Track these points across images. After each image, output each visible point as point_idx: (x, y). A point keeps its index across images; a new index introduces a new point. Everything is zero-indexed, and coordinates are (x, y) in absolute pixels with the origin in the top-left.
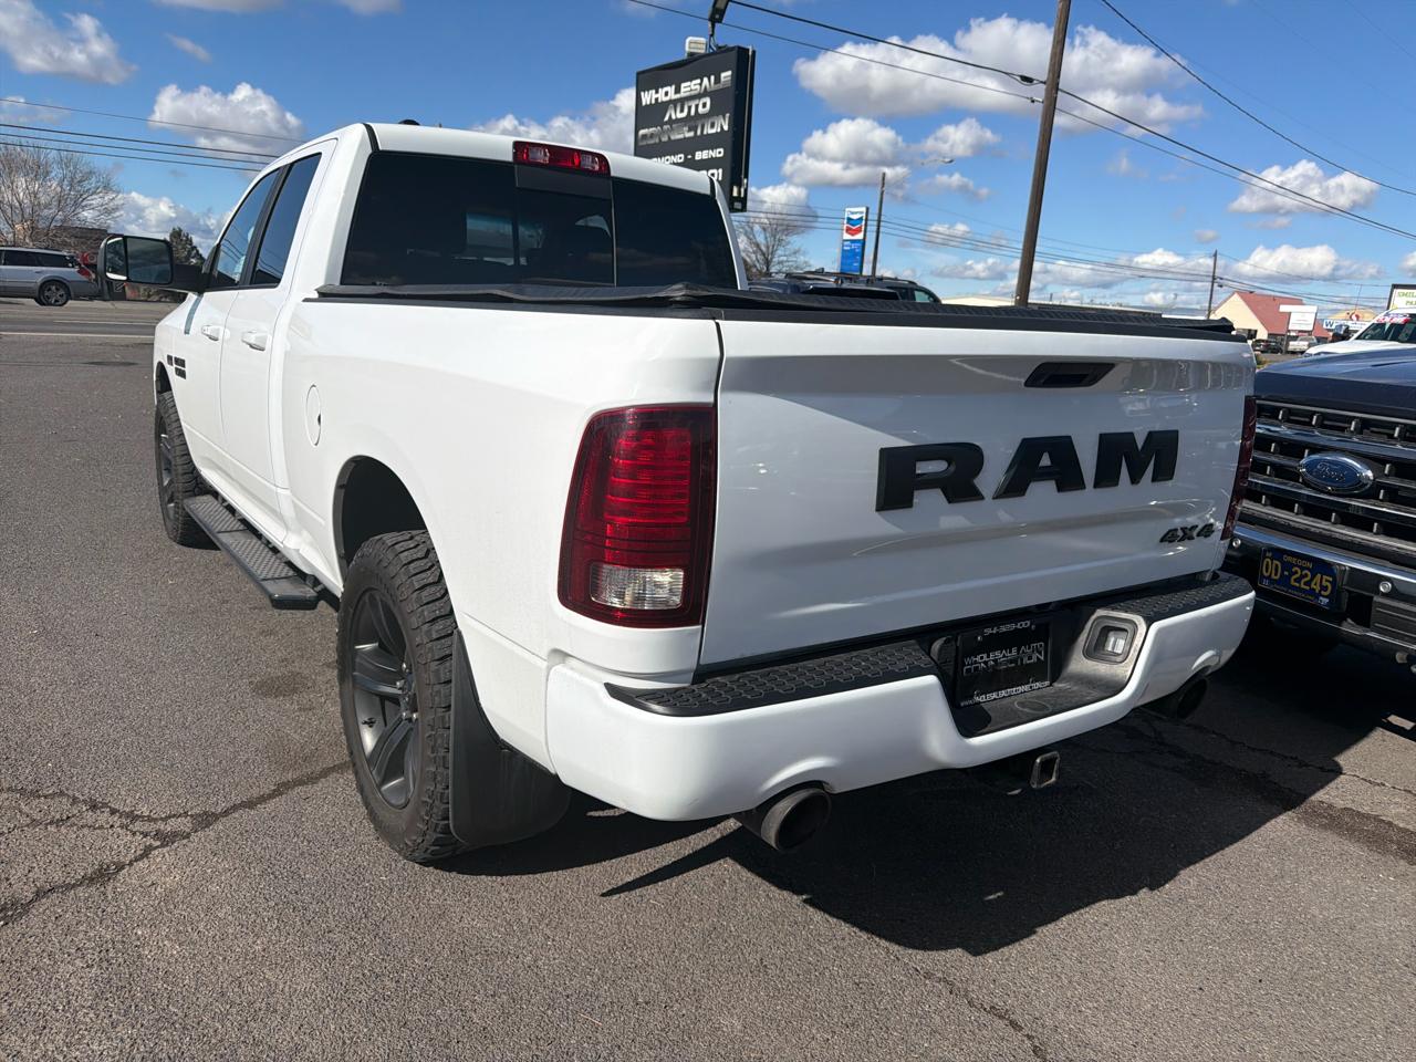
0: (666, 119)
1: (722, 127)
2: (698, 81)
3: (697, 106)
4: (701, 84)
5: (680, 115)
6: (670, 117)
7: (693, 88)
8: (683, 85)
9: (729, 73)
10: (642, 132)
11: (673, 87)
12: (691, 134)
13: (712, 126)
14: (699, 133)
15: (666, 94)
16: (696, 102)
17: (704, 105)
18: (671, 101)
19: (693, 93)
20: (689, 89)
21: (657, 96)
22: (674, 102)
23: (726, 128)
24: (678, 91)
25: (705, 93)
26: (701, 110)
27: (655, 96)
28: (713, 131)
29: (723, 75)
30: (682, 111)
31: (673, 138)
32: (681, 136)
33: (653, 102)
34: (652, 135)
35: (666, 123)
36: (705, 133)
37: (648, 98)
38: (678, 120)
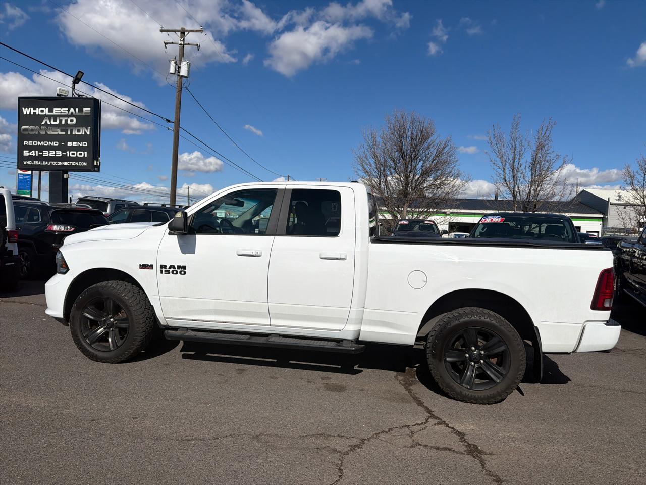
0: (43, 123)
1: (85, 132)
2: (67, 109)
3: (66, 121)
4: (69, 111)
5: (52, 123)
6: (46, 122)
7: (62, 111)
8: (55, 109)
9: (90, 109)
10: (23, 127)
11: (47, 109)
12: (64, 133)
13: (79, 131)
14: (69, 133)
15: (42, 111)
16: (66, 118)
17: (72, 121)
18: (45, 115)
19: (62, 114)
20: (60, 111)
21: (35, 111)
22: (49, 117)
23: (88, 133)
24: (51, 110)
25: (72, 115)
26: (69, 122)
27: (33, 111)
28: (80, 133)
29: (84, 109)
30: (55, 121)
31: (49, 133)
32: (56, 133)
33: (32, 113)
34: (32, 130)
35: (43, 125)
36: (74, 133)
37: (26, 111)
38: (51, 125)
